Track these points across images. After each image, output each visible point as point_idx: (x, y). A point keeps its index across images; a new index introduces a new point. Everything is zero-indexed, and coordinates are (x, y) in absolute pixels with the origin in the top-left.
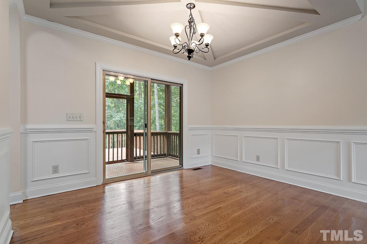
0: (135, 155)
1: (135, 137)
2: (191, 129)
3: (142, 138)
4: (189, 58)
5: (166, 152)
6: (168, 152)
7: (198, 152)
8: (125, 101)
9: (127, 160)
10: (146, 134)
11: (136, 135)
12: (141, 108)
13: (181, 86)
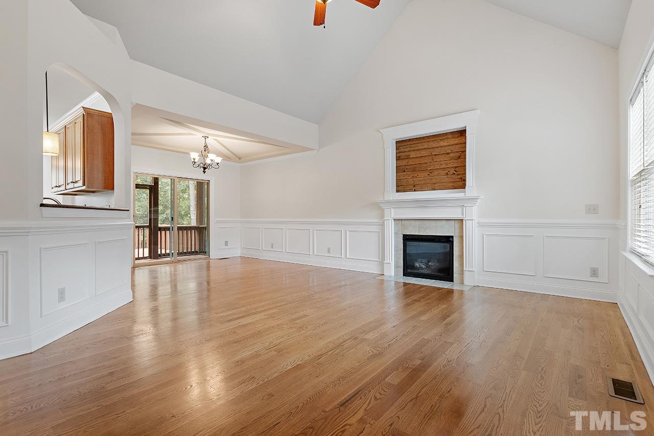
0: (159, 253)
1: (159, 232)
2: (218, 222)
3: (168, 232)
4: (204, 172)
5: (197, 249)
6: (200, 248)
7: (226, 243)
8: (148, 191)
9: (150, 257)
10: (173, 228)
11: (160, 229)
12: (165, 192)
13: (208, 182)
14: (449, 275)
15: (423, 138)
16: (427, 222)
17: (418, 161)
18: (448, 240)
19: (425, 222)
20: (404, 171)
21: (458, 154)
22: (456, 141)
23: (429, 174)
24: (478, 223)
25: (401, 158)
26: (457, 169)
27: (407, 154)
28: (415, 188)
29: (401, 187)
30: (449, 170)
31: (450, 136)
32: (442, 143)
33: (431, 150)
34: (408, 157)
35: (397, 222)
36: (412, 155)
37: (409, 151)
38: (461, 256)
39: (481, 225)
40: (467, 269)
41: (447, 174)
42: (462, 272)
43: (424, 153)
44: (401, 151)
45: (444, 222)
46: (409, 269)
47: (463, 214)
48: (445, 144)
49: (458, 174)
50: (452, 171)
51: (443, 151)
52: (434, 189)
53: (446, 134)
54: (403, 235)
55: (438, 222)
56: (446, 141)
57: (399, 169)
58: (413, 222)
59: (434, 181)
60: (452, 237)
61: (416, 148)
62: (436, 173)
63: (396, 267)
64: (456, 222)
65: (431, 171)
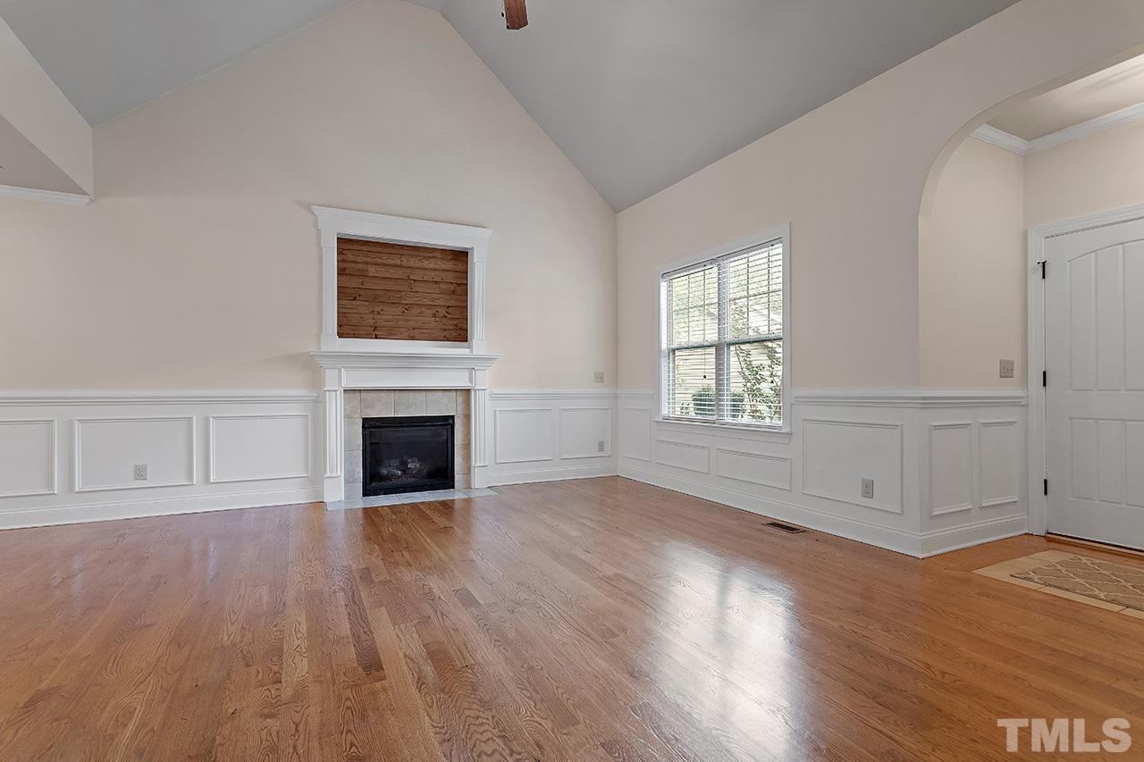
14: (446, 478)
15: (393, 246)
16: (411, 394)
17: (381, 285)
18: (447, 422)
19: (406, 394)
20: (355, 300)
21: (452, 287)
22: (449, 265)
23: (404, 312)
24: (490, 395)
25: (347, 271)
26: (450, 310)
27: (361, 266)
28: (375, 333)
29: (347, 328)
30: (439, 310)
31: (439, 255)
32: (426, 264)
33: (409, 271)
34: (363, 275)
35: (352, 395)
36: (372, 271)
37: (366, 263)
38: (467, 446)
39: (494, 397)
40: (478, 464)
41: (434, 315)
42: (468, 471)
43: (393, 273)
44: (347, 259)
45: (439, 394)
46: (374, 482)
47: (471, 381)
48: (432, 266)
49: (452, 318)
50: (442, 312)
51: (430, 276)
52: (413, 338)
53: (433, 250)
54: (363, 419)
55: (429, 394)
56: (433, 261)
57: (342, 292)
58: (383, 394)
59: (413, 324)
60: (453, 417)
61: (379, 261)
62: (416, 310)
63: (349, 481)
64: (459, 393)
65: (408, 307)
